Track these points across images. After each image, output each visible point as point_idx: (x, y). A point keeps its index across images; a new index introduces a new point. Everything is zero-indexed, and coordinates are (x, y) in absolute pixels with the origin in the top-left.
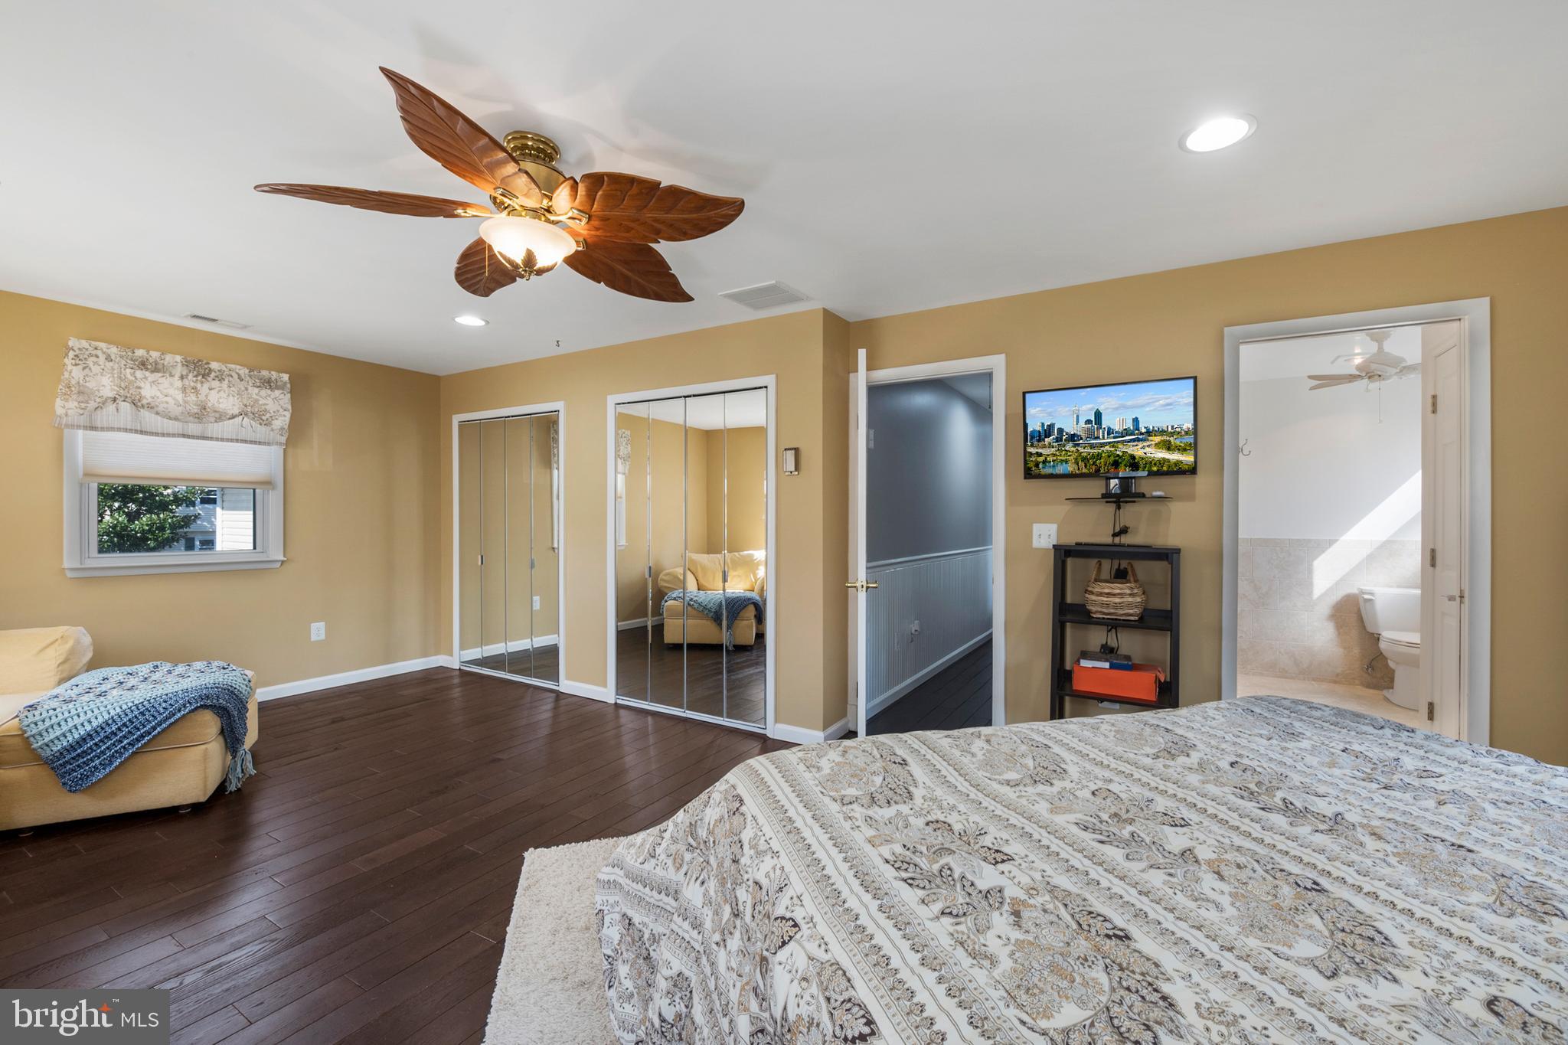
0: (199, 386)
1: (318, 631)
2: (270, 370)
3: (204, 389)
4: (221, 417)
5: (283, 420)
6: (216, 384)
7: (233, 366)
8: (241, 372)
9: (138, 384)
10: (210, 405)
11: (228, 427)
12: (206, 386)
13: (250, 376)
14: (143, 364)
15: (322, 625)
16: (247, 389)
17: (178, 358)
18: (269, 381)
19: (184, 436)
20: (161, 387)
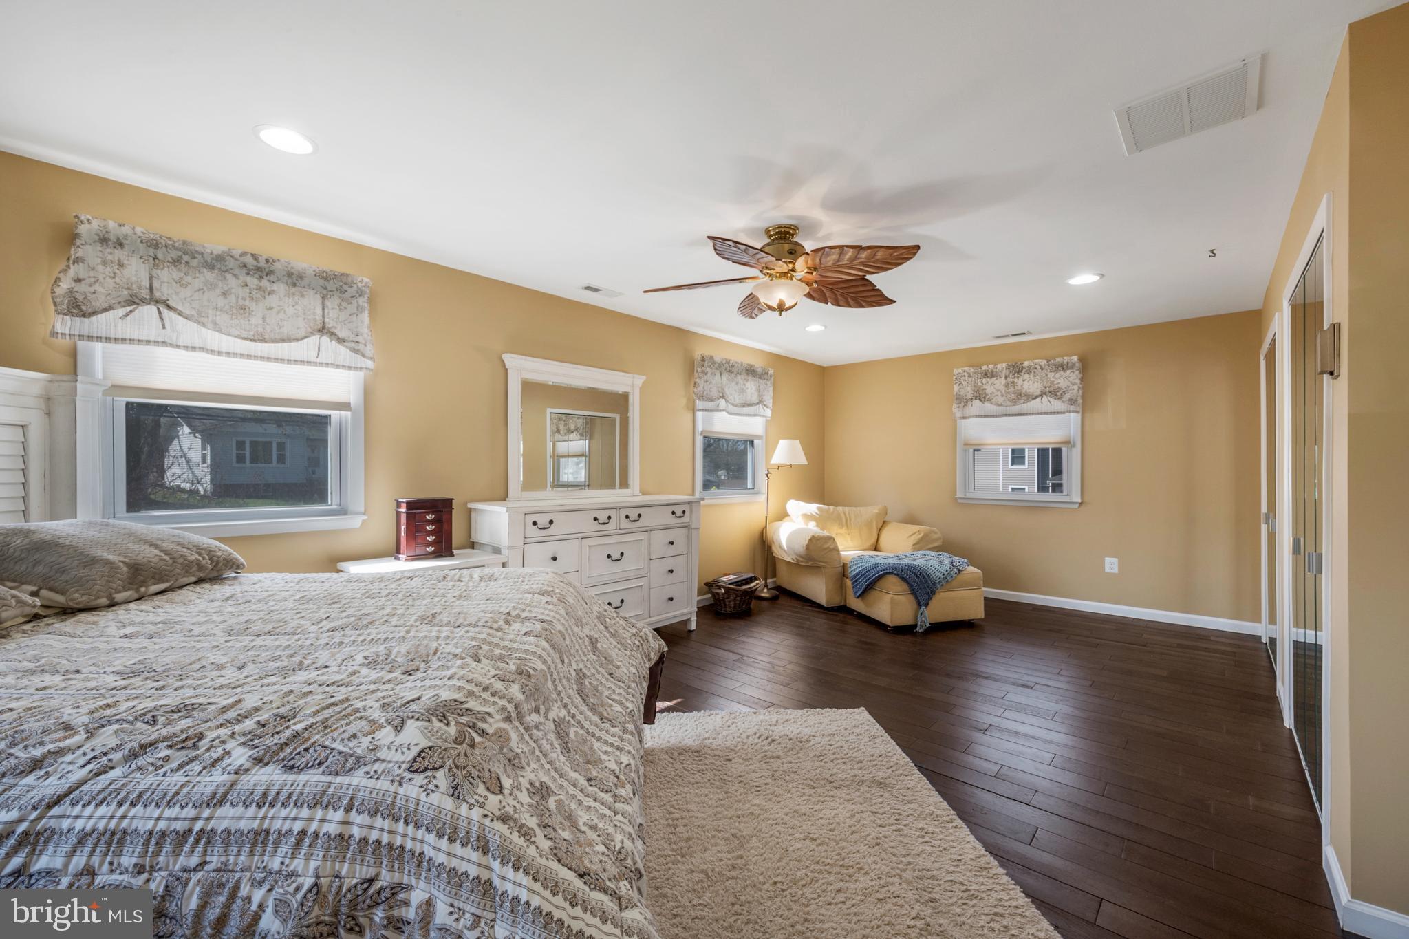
0: (1016, 380)
1: (1111, 565)
2: (1063, 356)
3: (1019, 382)
4: (1030, 397)
5: (1075, 390)
6: (1026, 376)
7: (1037, 361)
8: (1042, 364)
9: (984, 387)
10: (1024, 391)
11: (1035, 405)
12: (1021, 379)
13: (1048, 365)
14: (986, 375)
15: (1115, 560)
16: (1047, 375)
17: (1004, 365)
18: (1062, 365)
19: (1006, 415)
20: (995, 386)
